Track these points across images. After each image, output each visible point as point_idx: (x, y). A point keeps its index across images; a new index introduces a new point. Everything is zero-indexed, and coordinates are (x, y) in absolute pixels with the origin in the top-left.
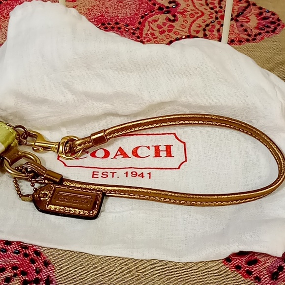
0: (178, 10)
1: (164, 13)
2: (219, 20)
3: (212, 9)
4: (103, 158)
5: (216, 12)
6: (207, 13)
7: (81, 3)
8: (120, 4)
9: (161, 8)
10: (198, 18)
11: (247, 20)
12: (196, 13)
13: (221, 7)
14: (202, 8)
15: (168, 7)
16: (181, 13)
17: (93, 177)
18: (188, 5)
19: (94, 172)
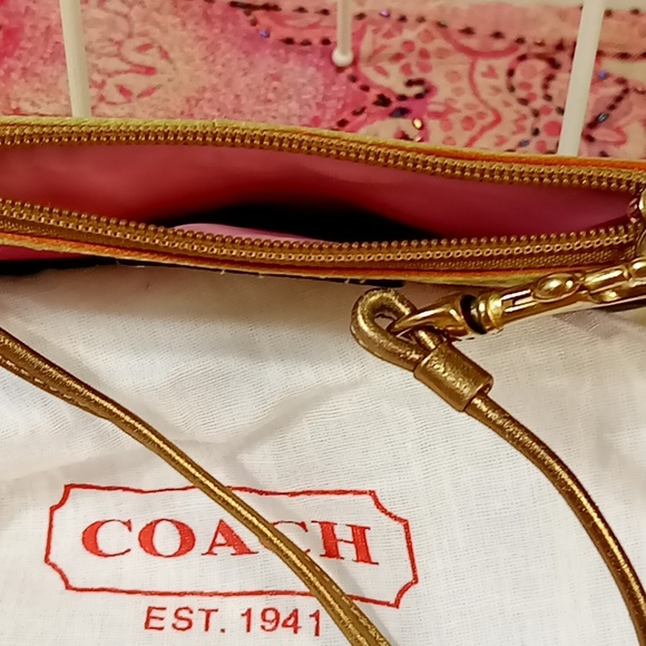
0: (432, 108)
1: (392, 115)
2: (543, 136)
3: (524, 102)
4: (175, 555)
5: (536, 114)
6: (509, 115)
7: (170, 80)
8: (275, 84)
9: (383, 101)
10: (483, 130)
11: (617, 138)
12: (481, 115)
13: (548, 98)
14: (496, 101)
15: (402, 98)
16: (437, 115)
17: (147, 626)
18: (458, 91)
19: (150, 609)
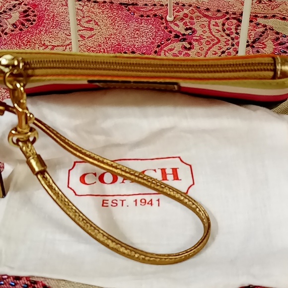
0: (195, 38)
1: (180, 41)
2: (236, 46)
3: (228, 35)
5: (233, 39)
6: (223, 40)
7: (99, 32)
8: (137, 32)
9: (177, 36)
10: (213, 45)
11: (264, 46)
12: (213, 40)
13: (237, 33)
14: (218, 35)
15: (184, 35)
16: (197, 40)
18: (204, 32)
